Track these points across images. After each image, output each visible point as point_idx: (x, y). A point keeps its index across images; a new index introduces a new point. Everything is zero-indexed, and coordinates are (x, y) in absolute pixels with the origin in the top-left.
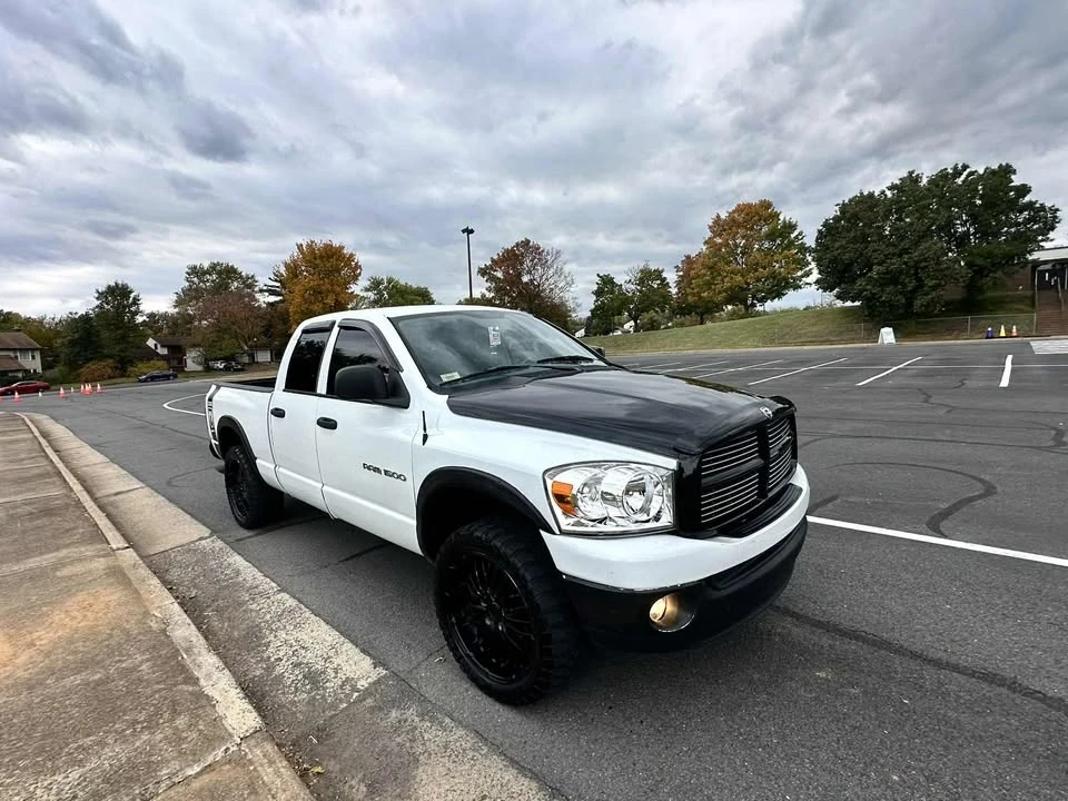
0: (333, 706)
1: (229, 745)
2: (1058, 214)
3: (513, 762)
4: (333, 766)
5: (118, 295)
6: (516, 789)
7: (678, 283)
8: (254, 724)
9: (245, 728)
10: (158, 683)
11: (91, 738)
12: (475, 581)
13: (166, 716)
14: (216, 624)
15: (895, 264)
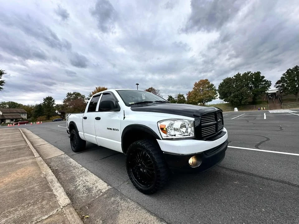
0: (94, 197)
1: (59, 209)
2: (271, 82)
3: (149, 211)
4: (92, 215)
5: (49, 100)
6: (150, 219)
7: (187, 98)
8: (68, 202)
9: (65, 203)
10: (40, 192)
11: (13, 209)
12: (138, 157)
13: (40, 201)
14: (62, 176)
15: (237, 93)
